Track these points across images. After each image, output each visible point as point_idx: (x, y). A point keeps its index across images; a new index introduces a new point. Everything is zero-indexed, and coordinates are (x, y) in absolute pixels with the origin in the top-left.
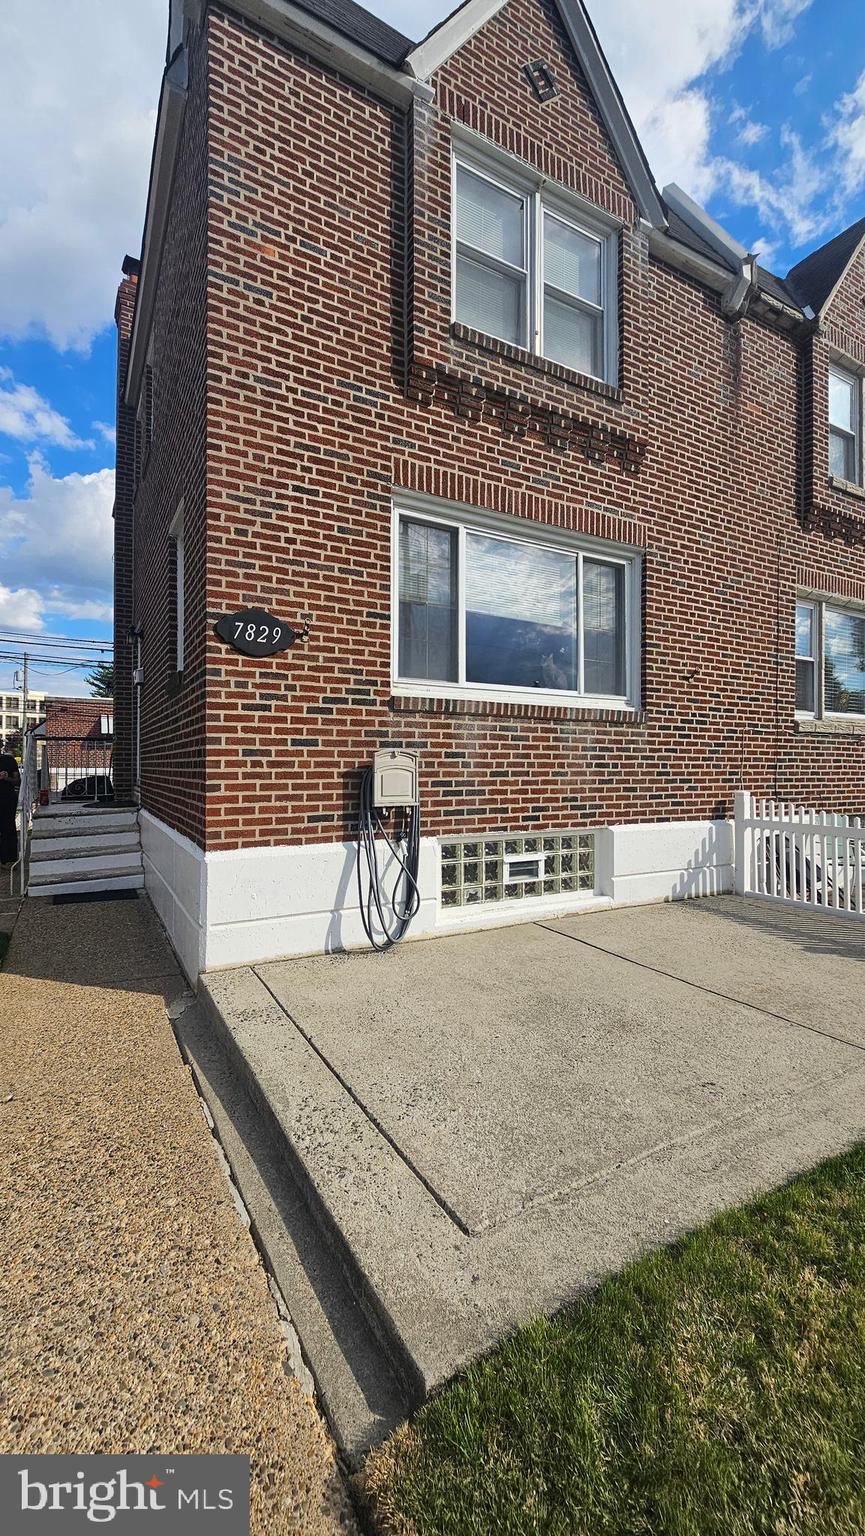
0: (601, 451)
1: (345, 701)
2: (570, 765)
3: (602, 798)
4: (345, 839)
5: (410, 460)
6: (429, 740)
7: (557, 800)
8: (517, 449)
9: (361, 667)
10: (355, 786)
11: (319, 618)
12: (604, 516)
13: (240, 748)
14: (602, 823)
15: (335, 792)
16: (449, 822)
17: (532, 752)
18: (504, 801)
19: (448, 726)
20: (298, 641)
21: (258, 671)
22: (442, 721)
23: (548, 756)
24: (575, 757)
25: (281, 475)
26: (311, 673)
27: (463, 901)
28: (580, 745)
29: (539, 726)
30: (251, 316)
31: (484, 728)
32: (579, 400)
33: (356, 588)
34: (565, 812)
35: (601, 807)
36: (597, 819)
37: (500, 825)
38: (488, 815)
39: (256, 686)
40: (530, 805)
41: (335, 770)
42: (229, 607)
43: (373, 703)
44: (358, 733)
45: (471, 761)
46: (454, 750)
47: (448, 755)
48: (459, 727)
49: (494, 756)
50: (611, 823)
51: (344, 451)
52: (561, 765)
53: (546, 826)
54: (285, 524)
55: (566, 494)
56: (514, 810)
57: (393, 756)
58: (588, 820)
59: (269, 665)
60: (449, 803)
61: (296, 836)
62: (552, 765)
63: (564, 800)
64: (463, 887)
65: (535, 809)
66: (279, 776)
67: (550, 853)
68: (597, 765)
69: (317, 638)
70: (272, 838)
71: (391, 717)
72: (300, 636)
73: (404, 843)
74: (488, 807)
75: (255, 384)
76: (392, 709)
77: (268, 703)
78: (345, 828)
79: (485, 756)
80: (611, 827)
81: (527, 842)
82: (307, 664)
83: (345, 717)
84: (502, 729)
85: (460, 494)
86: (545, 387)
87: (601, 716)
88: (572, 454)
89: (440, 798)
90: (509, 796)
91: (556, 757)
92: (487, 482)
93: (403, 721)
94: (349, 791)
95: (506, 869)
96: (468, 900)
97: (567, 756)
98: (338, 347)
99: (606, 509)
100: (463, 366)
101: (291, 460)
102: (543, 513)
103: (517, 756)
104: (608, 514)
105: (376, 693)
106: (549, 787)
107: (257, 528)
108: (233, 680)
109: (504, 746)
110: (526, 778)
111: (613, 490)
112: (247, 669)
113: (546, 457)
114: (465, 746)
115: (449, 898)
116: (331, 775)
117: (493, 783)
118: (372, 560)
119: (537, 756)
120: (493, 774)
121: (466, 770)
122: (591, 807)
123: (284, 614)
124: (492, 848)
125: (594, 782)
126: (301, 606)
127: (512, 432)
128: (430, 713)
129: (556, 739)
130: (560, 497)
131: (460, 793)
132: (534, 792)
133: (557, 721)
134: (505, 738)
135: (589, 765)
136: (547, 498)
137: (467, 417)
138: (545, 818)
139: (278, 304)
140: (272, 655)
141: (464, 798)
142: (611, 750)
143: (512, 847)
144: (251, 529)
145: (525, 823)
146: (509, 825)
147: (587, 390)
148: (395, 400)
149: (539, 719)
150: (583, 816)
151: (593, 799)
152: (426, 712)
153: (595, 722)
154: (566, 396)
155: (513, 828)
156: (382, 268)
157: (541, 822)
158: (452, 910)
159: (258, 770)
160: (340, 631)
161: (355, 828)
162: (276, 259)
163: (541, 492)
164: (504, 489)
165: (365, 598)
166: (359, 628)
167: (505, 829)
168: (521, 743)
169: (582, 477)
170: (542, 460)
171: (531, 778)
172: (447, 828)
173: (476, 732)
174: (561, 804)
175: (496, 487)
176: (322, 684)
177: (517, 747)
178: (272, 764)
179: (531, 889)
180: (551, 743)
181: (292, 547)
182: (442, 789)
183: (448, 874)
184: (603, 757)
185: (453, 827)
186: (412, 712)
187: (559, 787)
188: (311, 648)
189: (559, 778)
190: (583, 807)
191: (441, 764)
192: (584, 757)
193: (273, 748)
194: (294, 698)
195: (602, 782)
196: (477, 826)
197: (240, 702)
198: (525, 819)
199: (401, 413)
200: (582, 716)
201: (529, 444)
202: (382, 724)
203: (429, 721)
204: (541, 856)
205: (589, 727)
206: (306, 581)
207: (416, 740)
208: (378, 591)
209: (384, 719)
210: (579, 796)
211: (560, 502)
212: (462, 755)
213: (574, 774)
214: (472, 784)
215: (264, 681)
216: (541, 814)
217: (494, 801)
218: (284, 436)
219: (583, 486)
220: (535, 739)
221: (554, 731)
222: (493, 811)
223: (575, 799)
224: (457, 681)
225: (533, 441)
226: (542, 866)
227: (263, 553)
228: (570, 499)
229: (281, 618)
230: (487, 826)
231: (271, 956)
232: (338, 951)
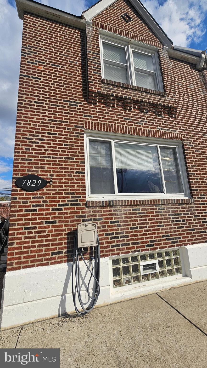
0: (161, 112)
1: (68, 205)
2: (164, 222)
3: (180, 234)
4: (68, 261)
5: (91, 121)
6: (103, 217)
7: (160, 237)
8: (130, 114)
9: (74, 192)
10: (72, 238)
11: (57, 175)
12: (165, 132)
13: (23, 227)
14: (181, 245)
15: (63, 241)
16: (113, 250)
17: (147, 218)
18: (137, 239)
19: (111, 211)
20: (48, 184)
21: (32, 196)
22: (108, 209)
23: (154, 219)
24: (166, 219)
25: (42, 130)
26: (53, 196)
27: (124, 284)
28: (167, 214)
29: (149, 207)
30: (34, 85)
31: (125, 210)
32: (150, 97)
33: (71, 164)
34: (164, 242)
35: (180, 238)
36: (179, 243)
37: (136, 249)
38: (131, 246)
39: (31, 202)
40: (149, 240)
41: (64, 232)
42: (21, 174)
43: (79, 204)
44: (73, 217)
45: (121, 224)
46: (114, 220)
47: (111, 222)
48: (115, 211)
49: (131, 221)
50: (186, 245)
51: (66, 120)
52: (160, 222)
53: (157, 248)
54: (44, 145)
55: (149, 126)
56: (142, 243)
57: (86, 226)
58: (175, 244)
59: (37, 194)
60: (113, 242)
61: (46, 262)
62: (156, 223)
63: (163, 236)
64: (124, 277)
65: (151, 242)
66: (39, 237)
67: (160, 259)
68: (176, 221)
69: (56, 183)
70: (36, 264)
71: (87, 209)
72: (49, 182)
73: (93, 262)
74: (130, 242)
75: (34, 104)
76: (87, 206)
77: (36, 208)
78: (68, 256)
79: (127, 221)
80: (186, 247)
81: (150, 255)
82: (52, 192)
83: (67, 211)
84: (133, 210)
85: (110, 130)
86: (137, 94)
87: (174, 201)
88: (150, 114)
89: (109, 240)
90: (139, 237)
91: (157, 219)
92: (119, 125)
93: (92, 210)
94: (70, 240)
95: (141, 268)
96: (126, 283)
97: (162, 219)
98: (64, 91)
99: (165, 130)
100: (107, 91)
101: (47, 125)
102: (142, 133)
103: (140, 220)
104: (166, 131)
105: (80, 201)
106: (156, 232)
107: (34, 147)
108: (21, 201)
109: (135, 217)
110: (146, 229)
111: (167, 123)
112: (28, 196)
113: (140, 116)
114: (118, 218)
115: (117, 283)
116: (62, 235)
117: (132, 232)
118: (77, 154)
119: (149, 220)
120: (131, 228)
121: (119, 228)
122: (176, 238)
123: (43, 175)
124: (135, 259)
125: (175, 228)
126: (50, 172)
127: (127, 109)
128: (102, 206)
129: (156, 212)
130: (147, 127)
131: (118, 237)
132: (150, 234)
133: (156, 205)
134: (135, 213)
135: (172, 221)
136: (142, 128)
137: (110, 106)
138: (156, 245)
139: (43, 81)
140: (38, 190)
141: (120, 239)
142: (181, 214)
143: (144, 258)
144: (31, 148)
145: (147, 248)
146: (140, 249)
147: (152, 94)
148: (84, 104)
149: (148, 205)
150: (173, 243)
151: (176, 235)
152: (101, 206)
153: (172, 204)
154: (145, 96)
155: (142, 251)
156: (78, 68)
157: (154, 247)
158: (119, 289)
159: (31, 235)
160: (65, 179)
161: (72, 256)
162: (43, 69)
163: (140, 126)
164: (126, 127)
165: (75, 167)
166: (73, 177)
167: (139, 251)
168: (142, 215)
169: (154, 120)
170: (139, 116)
171: (148, 229)
172: (113, 252)
173: (123, 212)
174: (162, 238)
175: (123, 126)
176: (58, 199)
177: (140, 217)
178: (36, 232)
179: (154, 275)
180: (155, 214)
181: (47, 152)
182: (109, 236)
183: (116, 272)
184: (178, 218)
185: (116, 252)
186: (95, 207)
187: (160, 231)
188: (54, 186)
189: (160, 228)
190: (172, 239)
191: (108, 226)
192: (170, 218)
193: (37, 226)
194: (47, 206)
195: (178, 228)
196: (126, 251)
197: (24, 209)
198: (147, 246)
199: (87, 107)
200: (166, 202)
201: (134, 112)
202: (83, 212)
203: (102, 210)
204: (156, 261)
205: (170, 206)
206: (52, 163)
207: (98, 217)
208: (80, 164)
209: (84, 210)
210: (169, 234)
211: (148, 129)
212: (118, 222)
213: (166, 225)
214: (123, 233)
215: (34, 200)
216: (154, 243)
217: (133, 240)
218: (44, 118)
219: (156, 123)
220: (148, 213)
221: (156, 209)
222: (133, 244)
223: (168, 236)
224: (114, 193)
225: (135, 111)
226: (157, 265)
227: (36, 155)
228: (151, 128)
229: (41, 177)
230: (131, 250)
231: (32, 320)
232: (65, 315)
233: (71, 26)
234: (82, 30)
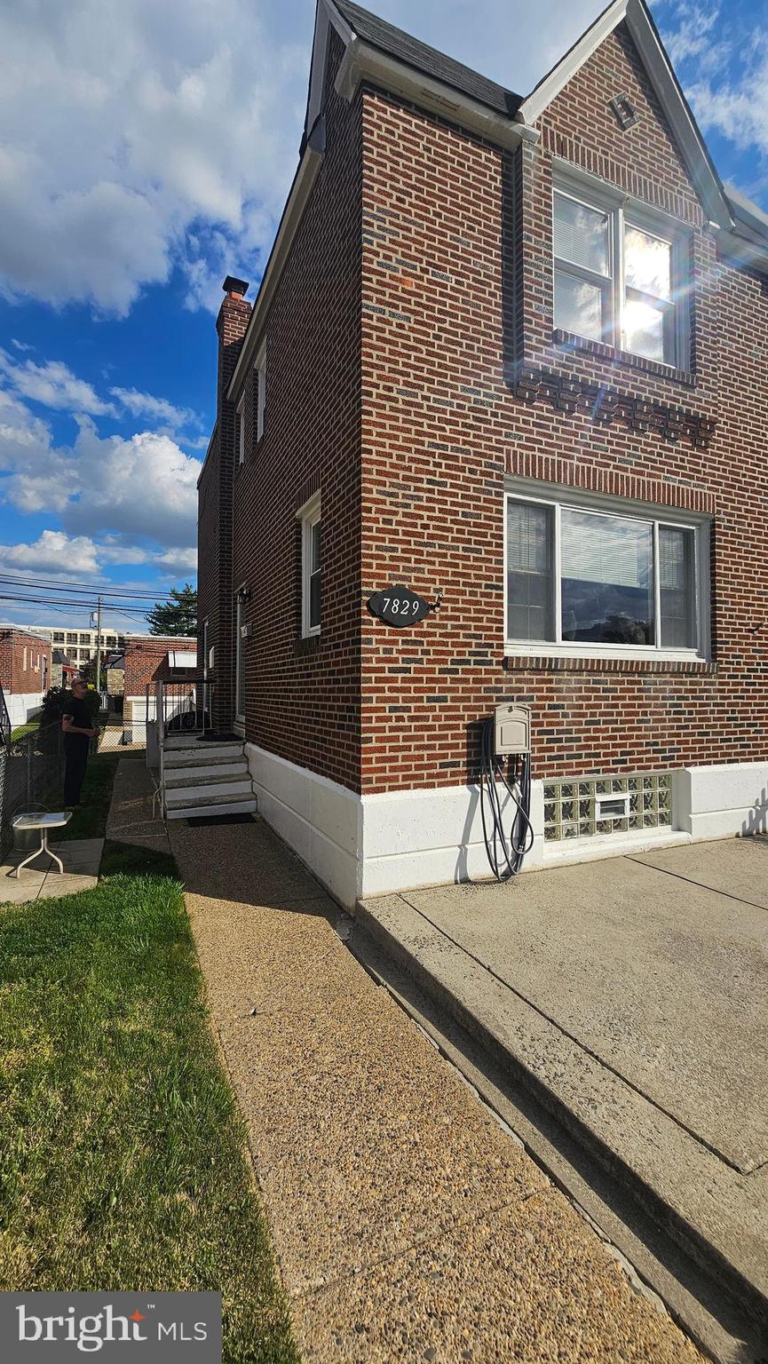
0: (676, 431)
1: (468, 662)
2: (652, 713)
3: (679, 743)
4: (469, 782)
5: (519, 450)
6: (535, 694)
7: (641, 745)
8: (606, 434)
9: (480, 632)
10: (478, 736)
11: (448, 591)
12: (678, 488)
13: (387, 705)
14: (680, 765)
15: (460, 741)
16: (551, 766)
17: (620, 702)
18: (597, 747)
19: (550, 681)
20: (431, 612)
21: (400, 638)
22: (545, 677)
23: (633, 706)
24: (656, 706)
25: (418, 471)
26: (442, 639)
27: (563, 836)
28: (661, 695)
29: (626, 678)
30: (395, 339)
31: (579, 682)
32: (659, 388)
33: (476, 564)
34: (648, 756)
35: (679, 750)
36: (676, 761)
37: (594, 768)
38: (584, 760)
39: (399, 652)
40: (619, 750)
41: (461, 723)
42: (378, 585)
43: (490, 663)
44: (478, 690)
45: (570, 711)
46: (555, 702)
47: (550, 707)
48: (559, 682)
49: (589, 707)
50: (688, 765)
51: (467, 447)
52: (645, 714)
53: (632, 768)
54: (421, 512)
55: (646, 470)
56: (606, 755)
57: (511, 710)
58: (668, 763)
59: (409, 634)
60: (552, 749)
61: (430, 781)
62: (636, 714)
63: (647, 744)
64: (564, 823)
65: (623, 754)
66: (418, 729)
67: (635, 793)
68: (675, 713)
69: (445, 609)
70: (412, 783)
71: (504, 675)
72: (433, 607)
73: (517, 786)
74: (583, 752)
75: (397, 396)
76: (506, 668)
77: (409, 666)
78: (468, 772)
79: (580, 707)
80: (687, 769)
81: (615, 783)
82: (438, 631)
83: (468, 676)
84: (595, 682)
85: (559, 477)
86: (629, 378)
87: (679, 668)
88: (651, 434)
89: (545, 745)
90: (601, 742)
91: (640, 706)
92: (581, 464)
93: (514, 677)
94: (472, 741)
95: (598, 806)
96: (567, 835)
97: (649, 706)
98: (462, 358)
99: (680, 482)
100: (563, 366)
101: (425, 458)
102: (628, 489)
103: (607, 706)
104: (682, 486)
105: (493, 654)
106: (635, 733)
107: (399, 518)
108: (381, 647)
109: (597, 698)
110: (615, 726)
111: (686, 464)
112: (392, 638)
113: (629, 439)
114: (564, 699)
115: (550, 834)
116: (457, 727)
117: (588, 731)
118: (489, 539)
119: (624, 706)
120: (588, 723)
121: (565, 720)
122: (671, 750)
123: (420, 589)
124: (584, 789)
125: (672, 728)
126: (433, 581)
127: (602, 420)
128: (536, 671)
129: (640, 690)
130: (641, 473)
131: (560, 740)
132: (622, 738)
133: (641, 674)
134: (597, 690)
135: (668, 713)
136: (631, 475)
137: (564, 409)
138: (632, 761)
139: (415, 326)
140: (412, 625)
141: (564, 744)
142: (687, 698)
143: (601, 788)
144: (395, 518)
145: (615, 766)
146: (601, 768)
147: (666, 378)
148: (506, 400)
149: (626, 673)
150: (664, 759)
151: (672, 743)
152: (533, 669)
153: (673, 674)
154: (648, 385)
155: (605, 771)
156: (496, 287)
157: (629, 765)
158: (554, 844)
159: (401, 724)
160: (464, 602)
161: (477, 772)
162: (414, 289)
163: (625, 470)
164: (595, 470)
165: (483, 572)
166: (479, 598)
167: (598, 771)
168: (611, 694)
169: (659, 455)
170: (626, 442)
171: (619, 726)
172: (551, 771)
173: (573, 686)
174: (644, 748)
175: (589, 468)
176: (450, 648)
177: (607, 698)
178: (412, 719)
179: (618, 825)
180: (636, 694)
181: (427, 531)
182: (546, 737)
183: (549, 813)
184: (680, 705)
185: (556, 771)
186: (521, 670)
187: (643, 733)
188: (442, 618)
189: (643, 725)
190: (663, 751)
191: (545, 715)
192: (664, 706)
193: (412, 705)
194: (429, 661)
195: (679, 728)
196: (575, 769)
197: (387, 666)
198: (615, 762)
199: (511, 410)
200: (663, 669)
201: (615, 428)
202: (498, 681)
203: (535, 677)
204: (626, 796)
205: (668, 678)
206: (437, 560)
207: (525, 694)
208: (493, 565)
209: (499, 676)
210: (659, 740)
211: (642, 478)
212: (562, 707)
213: (656, 721)
214: (569, 732)
215: (405, 647)
216: (628, 757)
217: (589, 747)
218: (420, 438)
219: (661, 463)
220: (622, 690)
221: (638, 683)
222: (588, 755)
223: (656, 744)
224: (555, 641)
225: (618, 426)
226: (627, 804)
227: (404, 538)
228: (650, 475)
229: (419, 593)
230: (583, 769)
231: (413, 885)
232: (466, 881)
233: (479, 138)
234: (508, 152)
